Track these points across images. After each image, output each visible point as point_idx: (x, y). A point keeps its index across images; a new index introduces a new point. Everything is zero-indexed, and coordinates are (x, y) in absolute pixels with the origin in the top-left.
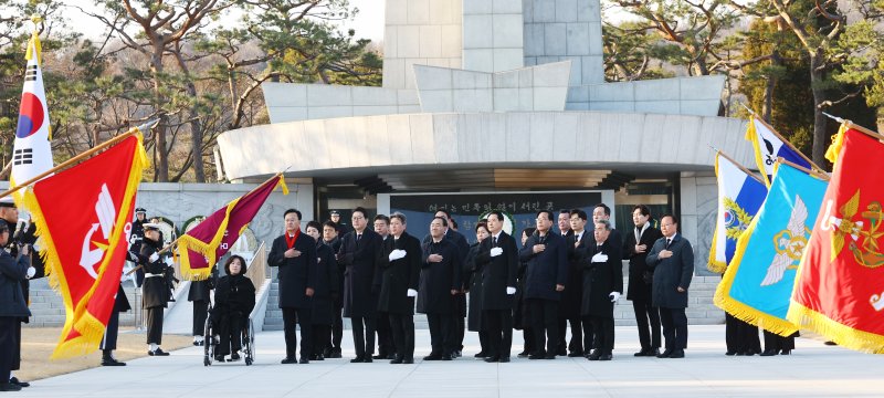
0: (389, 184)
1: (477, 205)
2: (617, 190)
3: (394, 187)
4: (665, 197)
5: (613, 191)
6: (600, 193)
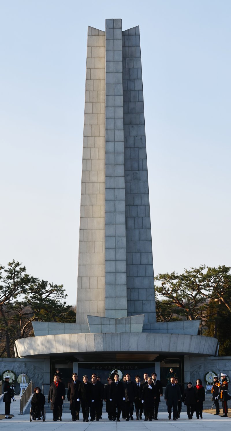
0: (78, 359)
1: (110, 367)
2: (161, 362)
3: (80, 360)
4: (179, 364)
5: (159, 362)
6: (155, 363)
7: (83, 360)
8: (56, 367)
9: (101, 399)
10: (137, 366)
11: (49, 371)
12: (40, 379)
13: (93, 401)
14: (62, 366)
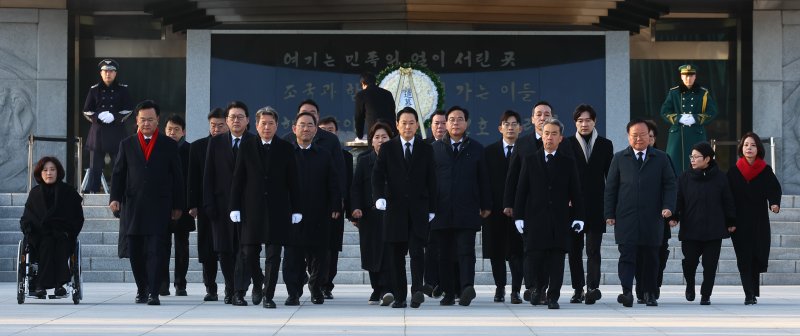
0: (209, 12)
1: (372, 55)
2: (634, 31)
3: (220, 18)
4: (725, 45)
5: (628, 32)
6: (603, 37)
7: (236, 19)
8: (98, 54)
9: (335, 215)
10: (511, 54)
11: (63, 73)
12: (16, 112)
13: (297, 218)
14: (129, 49)
